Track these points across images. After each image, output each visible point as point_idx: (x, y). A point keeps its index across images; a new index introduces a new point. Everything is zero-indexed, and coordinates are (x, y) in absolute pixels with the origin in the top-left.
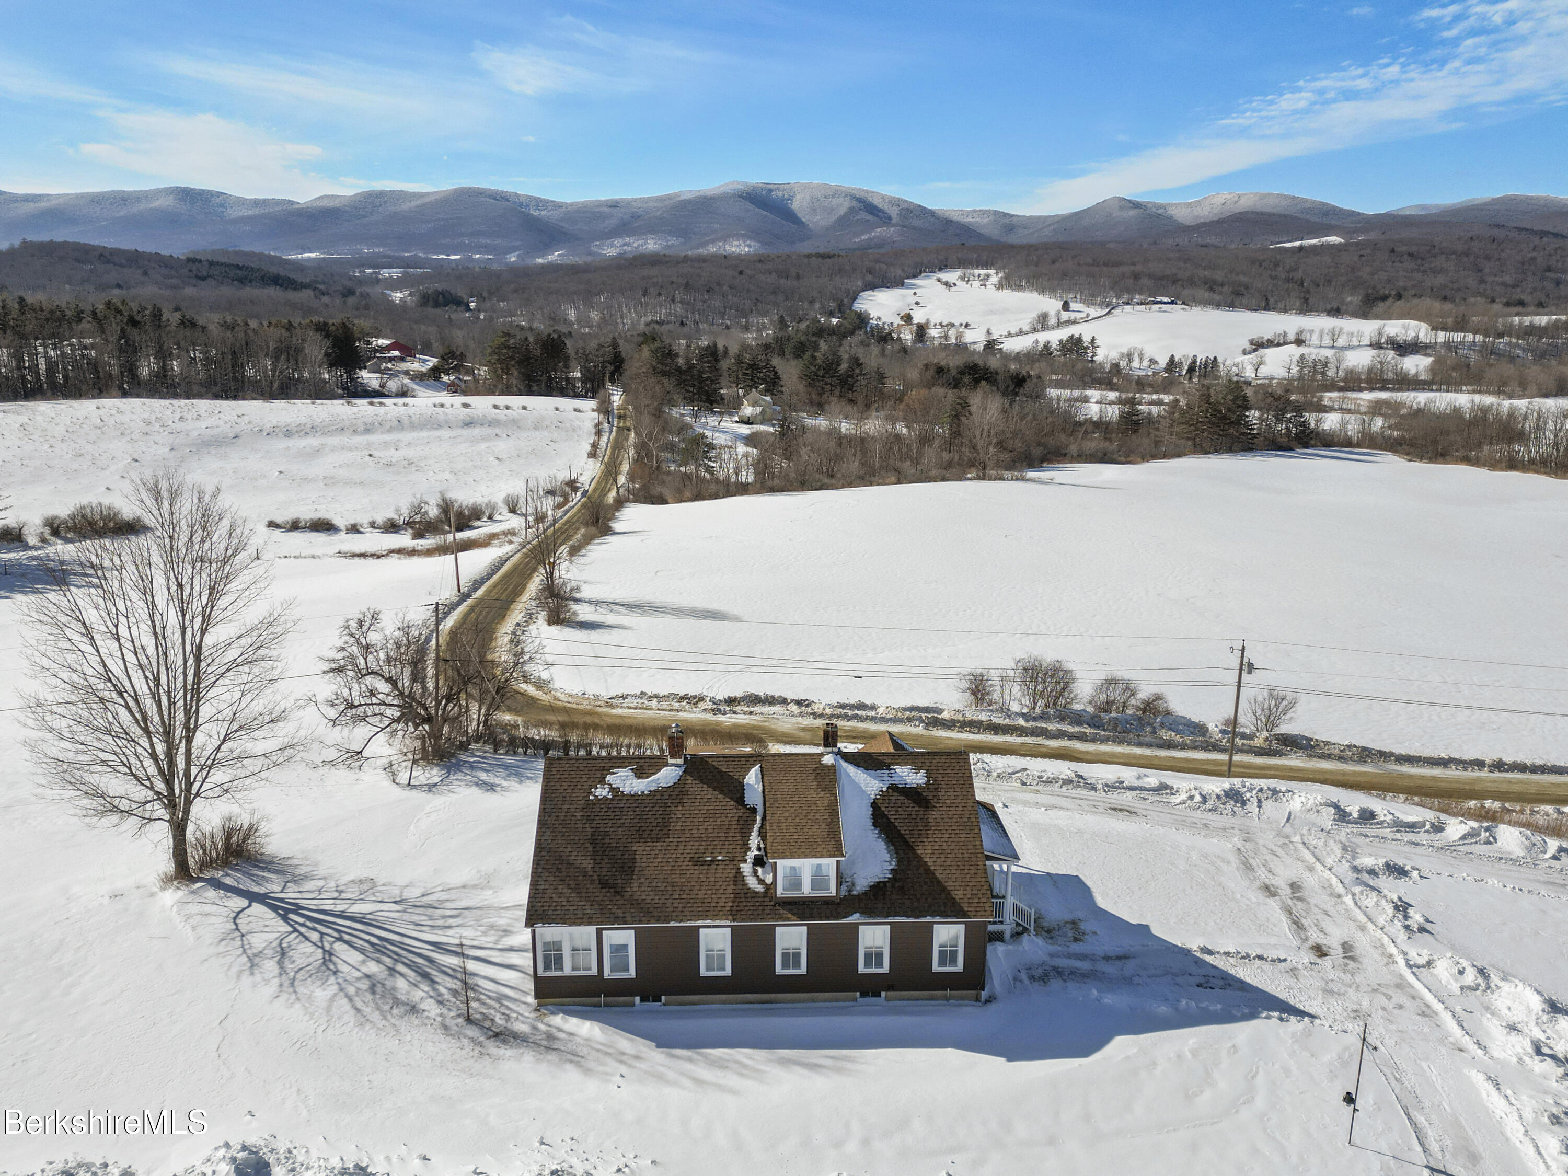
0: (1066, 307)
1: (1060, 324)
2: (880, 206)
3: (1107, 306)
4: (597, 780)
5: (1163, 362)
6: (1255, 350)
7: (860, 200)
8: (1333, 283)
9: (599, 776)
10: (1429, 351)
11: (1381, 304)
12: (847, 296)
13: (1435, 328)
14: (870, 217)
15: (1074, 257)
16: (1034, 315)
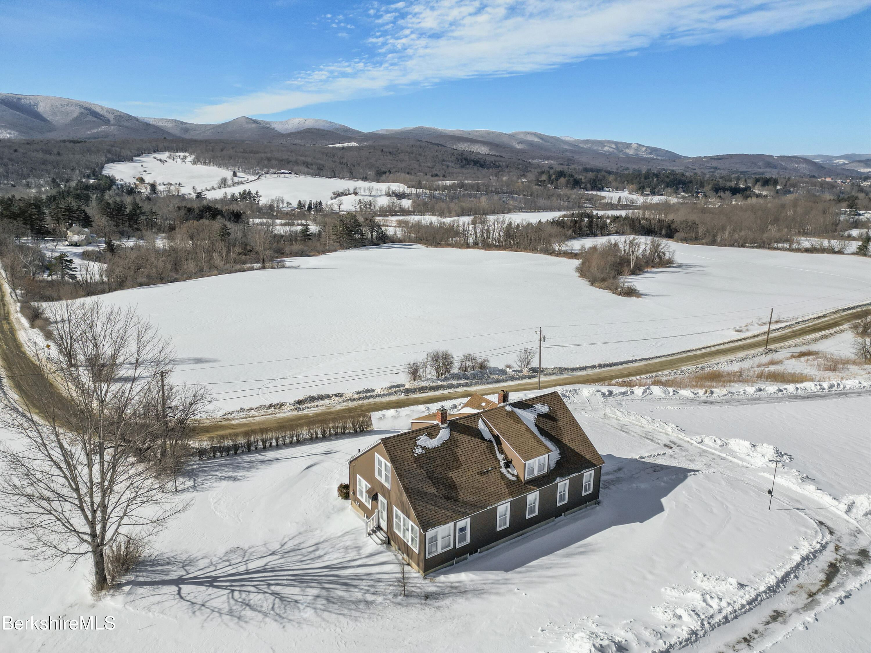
0: (235, 174)
1: (234, 184)
2: (101, 113)
3: (257, 174)
4: (413, 445)
5: (295, 204)
6: (336, 197)
7: (86, 109)
8: (361, 165)
9: (412, 442)
10: (409, 197)
11: (384, 176)
12: (97, 166)
13: (409, 187)
14: (95, 119)
15: (233, 148)
16: (219, 179)
